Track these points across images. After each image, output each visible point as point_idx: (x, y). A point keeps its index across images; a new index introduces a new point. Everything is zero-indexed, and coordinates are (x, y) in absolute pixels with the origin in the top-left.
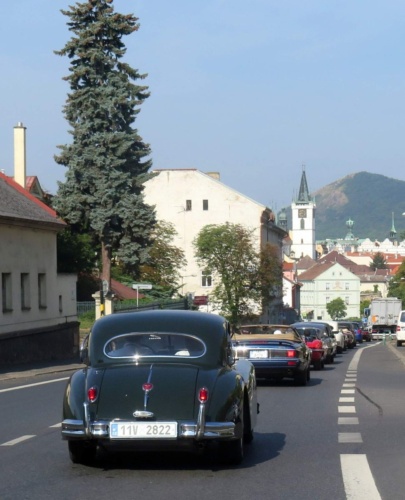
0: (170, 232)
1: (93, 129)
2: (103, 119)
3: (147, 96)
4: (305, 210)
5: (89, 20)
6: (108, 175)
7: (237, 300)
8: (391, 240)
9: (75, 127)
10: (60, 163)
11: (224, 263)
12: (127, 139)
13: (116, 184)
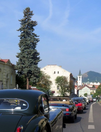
0: (49, 77)
1: (25, 49)
2: (28, 46)
3: (39, 41)
4: (80, 77)
5: (25, 22)
6: (28, 60)
7: (64, 93)
8: (96, 82)
9: (21, 48)
10: (17, 57)
11: (61, 84)
12: (33, 51)
13: (30, 62)
